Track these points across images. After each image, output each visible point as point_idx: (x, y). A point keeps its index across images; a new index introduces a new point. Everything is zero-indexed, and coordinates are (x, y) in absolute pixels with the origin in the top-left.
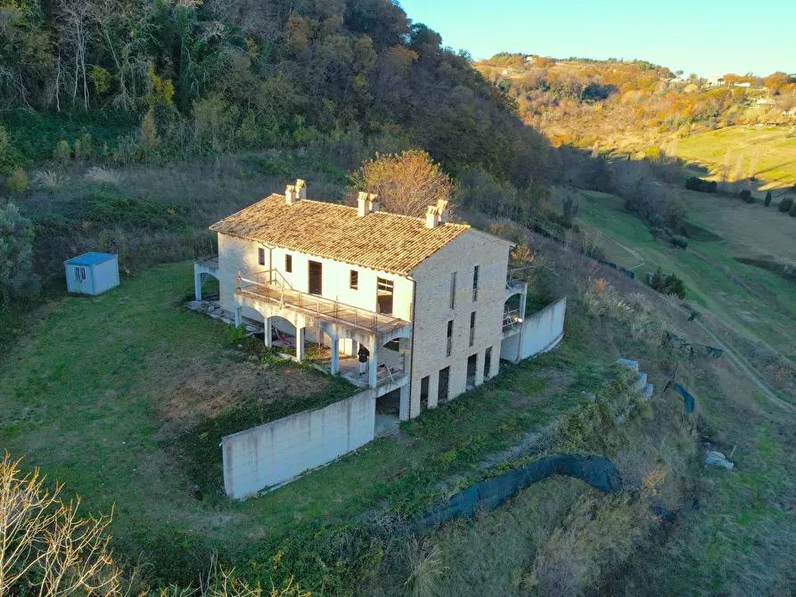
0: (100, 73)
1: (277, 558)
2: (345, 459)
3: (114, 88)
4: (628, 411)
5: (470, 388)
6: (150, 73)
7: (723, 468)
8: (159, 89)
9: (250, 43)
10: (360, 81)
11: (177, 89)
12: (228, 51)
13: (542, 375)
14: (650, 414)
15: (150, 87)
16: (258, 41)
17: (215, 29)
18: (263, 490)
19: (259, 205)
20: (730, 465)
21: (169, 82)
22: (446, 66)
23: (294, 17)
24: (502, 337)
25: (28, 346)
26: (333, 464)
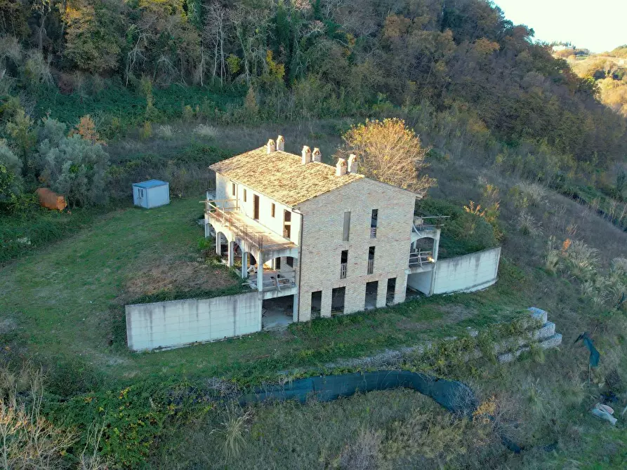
0: (234, 58)
1: (125, 392)
2: (229, 340)
3: (241, 70)
4: (518, 354)
5: (370, 308)
6: (269, 59)
7: (605, 421)
8: (274, 71)
9: (350, 36)
10: (440, 67)
11: (288, 70)
12: (325, 43)
13: (444, 309)
14: (541, 359)
15: (267, 69)
16: (356, 36)
17: (318, 27)
18: (156, 349)
19: (250, 153)
20: (614, 420)
21: (282, 67)
22: (524, 55)
23: (391, 17)
24: (408, 272)
25: (84, 234)
26: (218, 342)
